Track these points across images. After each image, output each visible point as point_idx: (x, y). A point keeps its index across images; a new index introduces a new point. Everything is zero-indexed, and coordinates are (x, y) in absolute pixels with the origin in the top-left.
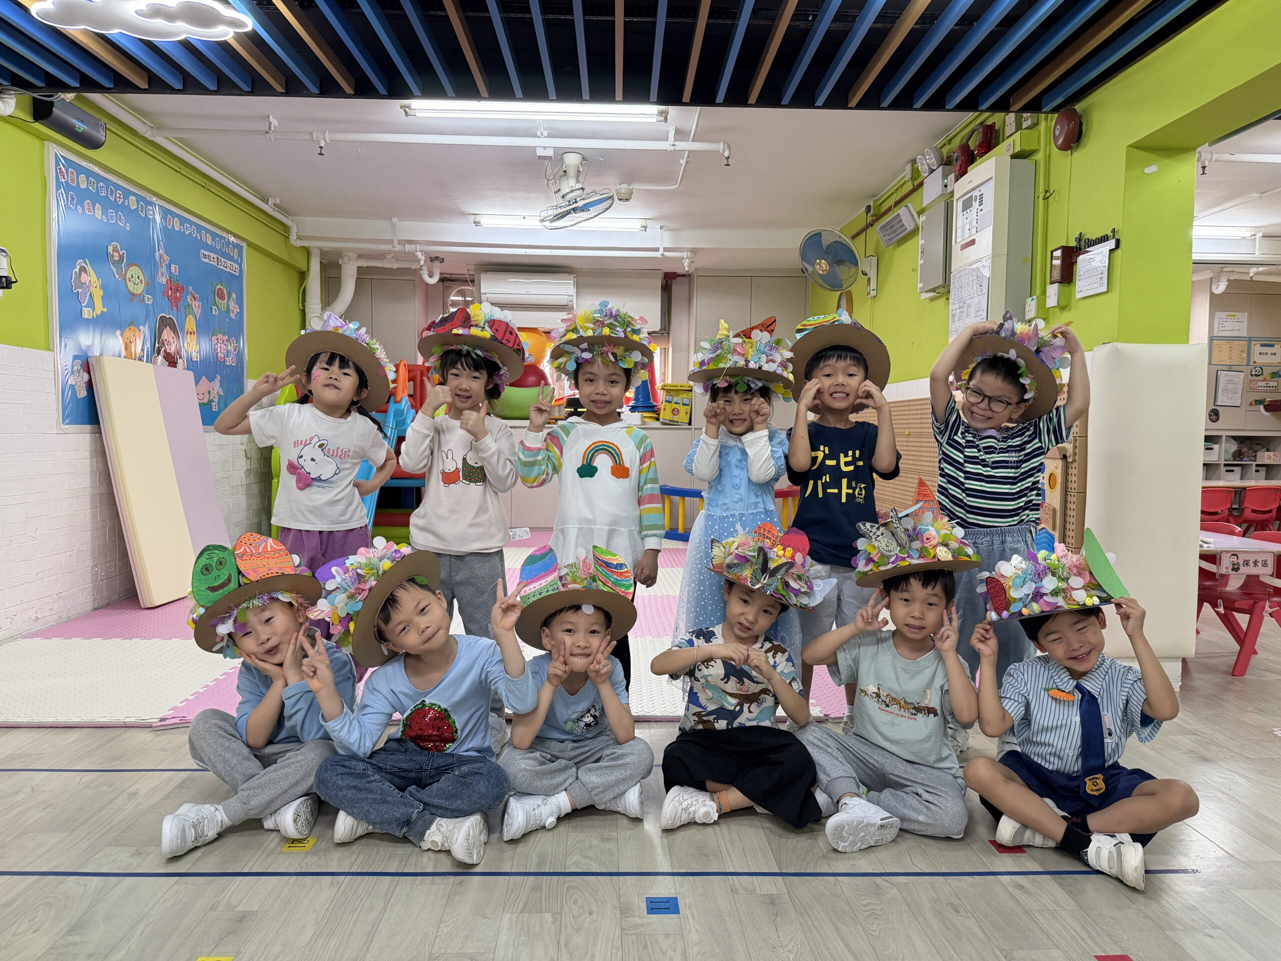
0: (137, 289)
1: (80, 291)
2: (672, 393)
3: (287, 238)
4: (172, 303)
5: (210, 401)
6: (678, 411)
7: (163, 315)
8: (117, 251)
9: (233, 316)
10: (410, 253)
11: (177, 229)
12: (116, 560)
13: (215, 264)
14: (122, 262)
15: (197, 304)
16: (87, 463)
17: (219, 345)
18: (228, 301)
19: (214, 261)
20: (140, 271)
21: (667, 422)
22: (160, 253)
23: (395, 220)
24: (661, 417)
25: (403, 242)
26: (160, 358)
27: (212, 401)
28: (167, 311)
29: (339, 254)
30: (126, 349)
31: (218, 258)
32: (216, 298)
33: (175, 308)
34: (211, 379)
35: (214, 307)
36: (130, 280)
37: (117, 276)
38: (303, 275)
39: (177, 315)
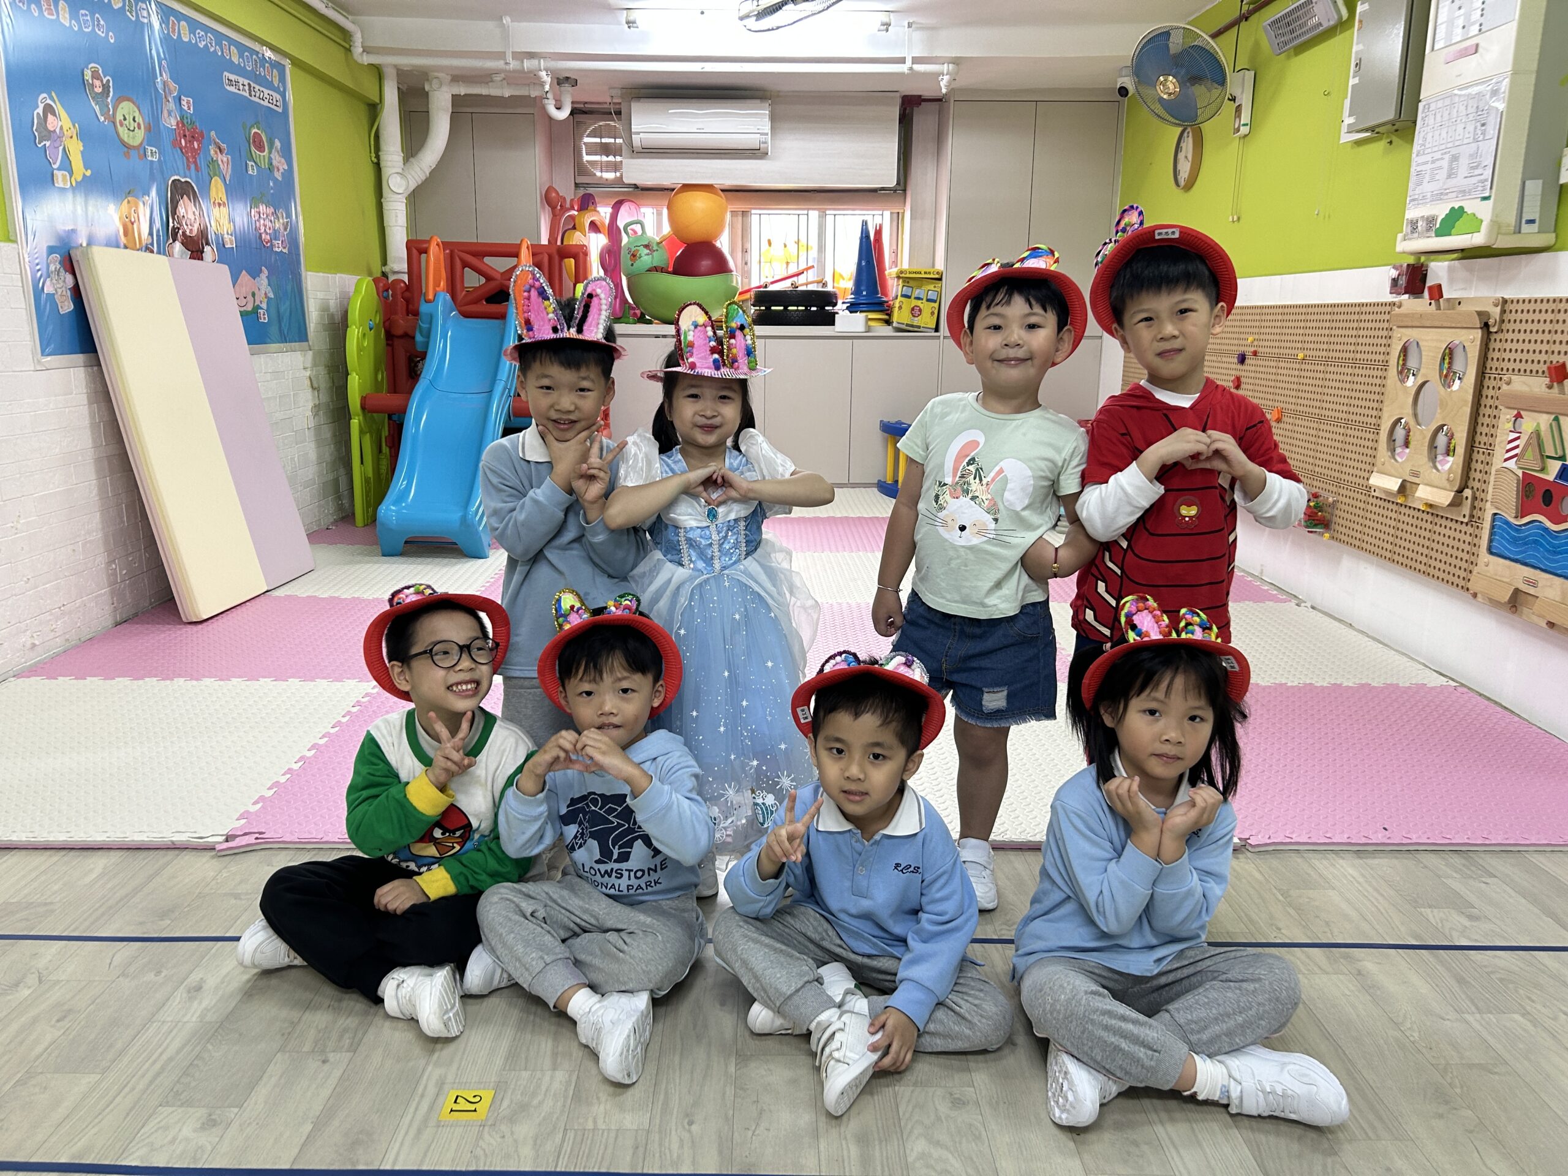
0: (134, 138)
1: (48, 144)
2: (912, 283)
3: (348, 50)
4: (187, 159)
5: (256, 308)
6: (920, 310)
7: (176, 177)
8: (99, 78)
9: (278, 176)
10: (530, 72)
11: (186, 39)
12: (140, 550)
13: (247, 94)
14: (108, 96)
15: (225, 159)
16: (84, 410)
17: (262, 222)
18: (270, 153)
19: (244, 90)
20: (136, 109)
21: (904, 327)
22: (163, 78)
23: (507, 20)
24: (896, 318)
25: (517, 56)
26: (178, 246)
27: (259, 307)
28: (182, 172)
29: (424, 75)
30: (126, 234)
31: (249, 85)
32: (253, 148)
33: (193, 166)
34: (255, 274)
35: (250, 163)
36: (121, 125)
37: (102, 119)
38: (373, 110)
39: (197, 176)
